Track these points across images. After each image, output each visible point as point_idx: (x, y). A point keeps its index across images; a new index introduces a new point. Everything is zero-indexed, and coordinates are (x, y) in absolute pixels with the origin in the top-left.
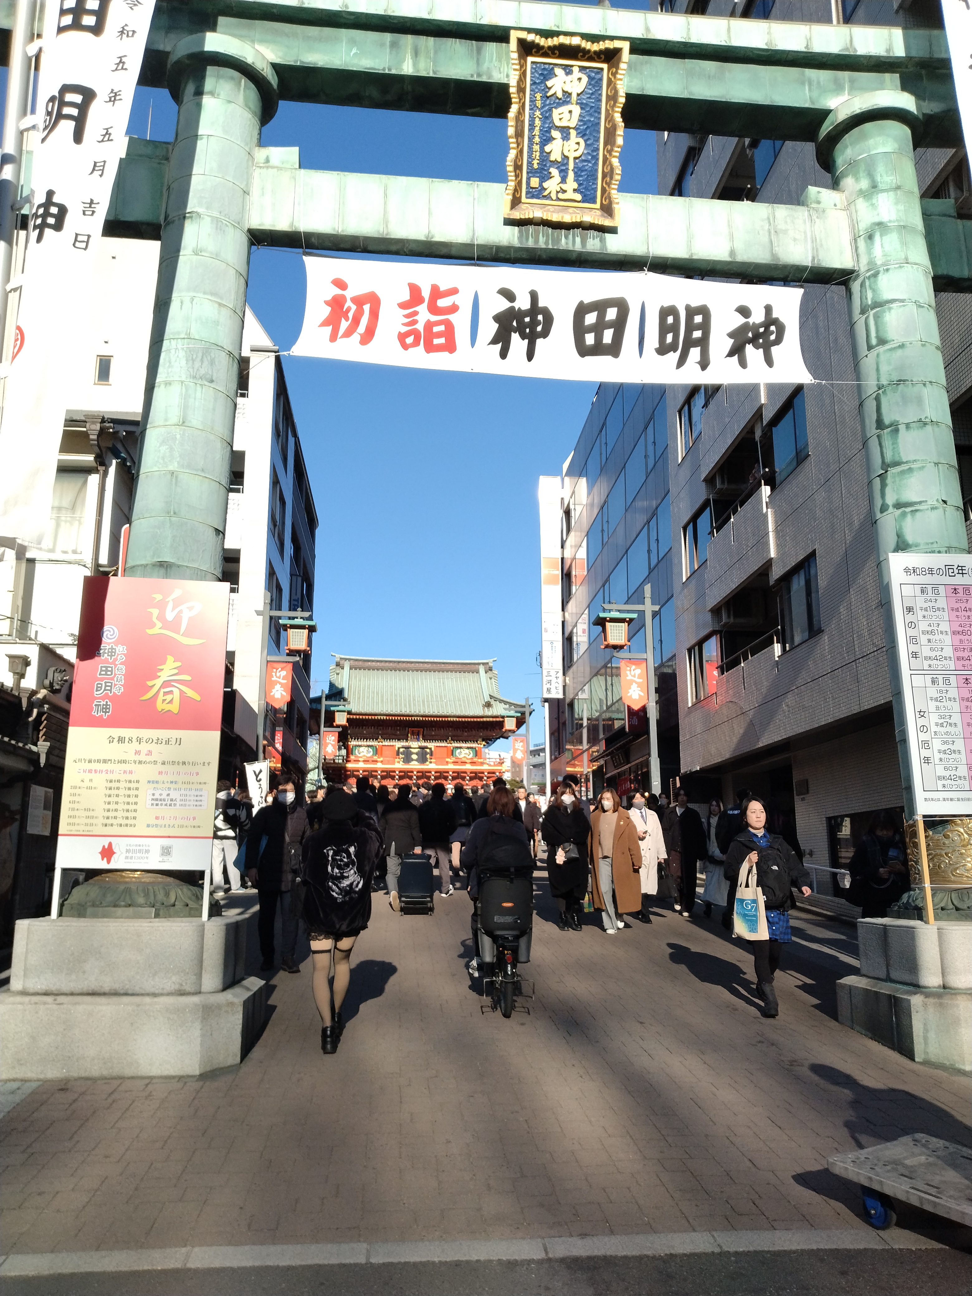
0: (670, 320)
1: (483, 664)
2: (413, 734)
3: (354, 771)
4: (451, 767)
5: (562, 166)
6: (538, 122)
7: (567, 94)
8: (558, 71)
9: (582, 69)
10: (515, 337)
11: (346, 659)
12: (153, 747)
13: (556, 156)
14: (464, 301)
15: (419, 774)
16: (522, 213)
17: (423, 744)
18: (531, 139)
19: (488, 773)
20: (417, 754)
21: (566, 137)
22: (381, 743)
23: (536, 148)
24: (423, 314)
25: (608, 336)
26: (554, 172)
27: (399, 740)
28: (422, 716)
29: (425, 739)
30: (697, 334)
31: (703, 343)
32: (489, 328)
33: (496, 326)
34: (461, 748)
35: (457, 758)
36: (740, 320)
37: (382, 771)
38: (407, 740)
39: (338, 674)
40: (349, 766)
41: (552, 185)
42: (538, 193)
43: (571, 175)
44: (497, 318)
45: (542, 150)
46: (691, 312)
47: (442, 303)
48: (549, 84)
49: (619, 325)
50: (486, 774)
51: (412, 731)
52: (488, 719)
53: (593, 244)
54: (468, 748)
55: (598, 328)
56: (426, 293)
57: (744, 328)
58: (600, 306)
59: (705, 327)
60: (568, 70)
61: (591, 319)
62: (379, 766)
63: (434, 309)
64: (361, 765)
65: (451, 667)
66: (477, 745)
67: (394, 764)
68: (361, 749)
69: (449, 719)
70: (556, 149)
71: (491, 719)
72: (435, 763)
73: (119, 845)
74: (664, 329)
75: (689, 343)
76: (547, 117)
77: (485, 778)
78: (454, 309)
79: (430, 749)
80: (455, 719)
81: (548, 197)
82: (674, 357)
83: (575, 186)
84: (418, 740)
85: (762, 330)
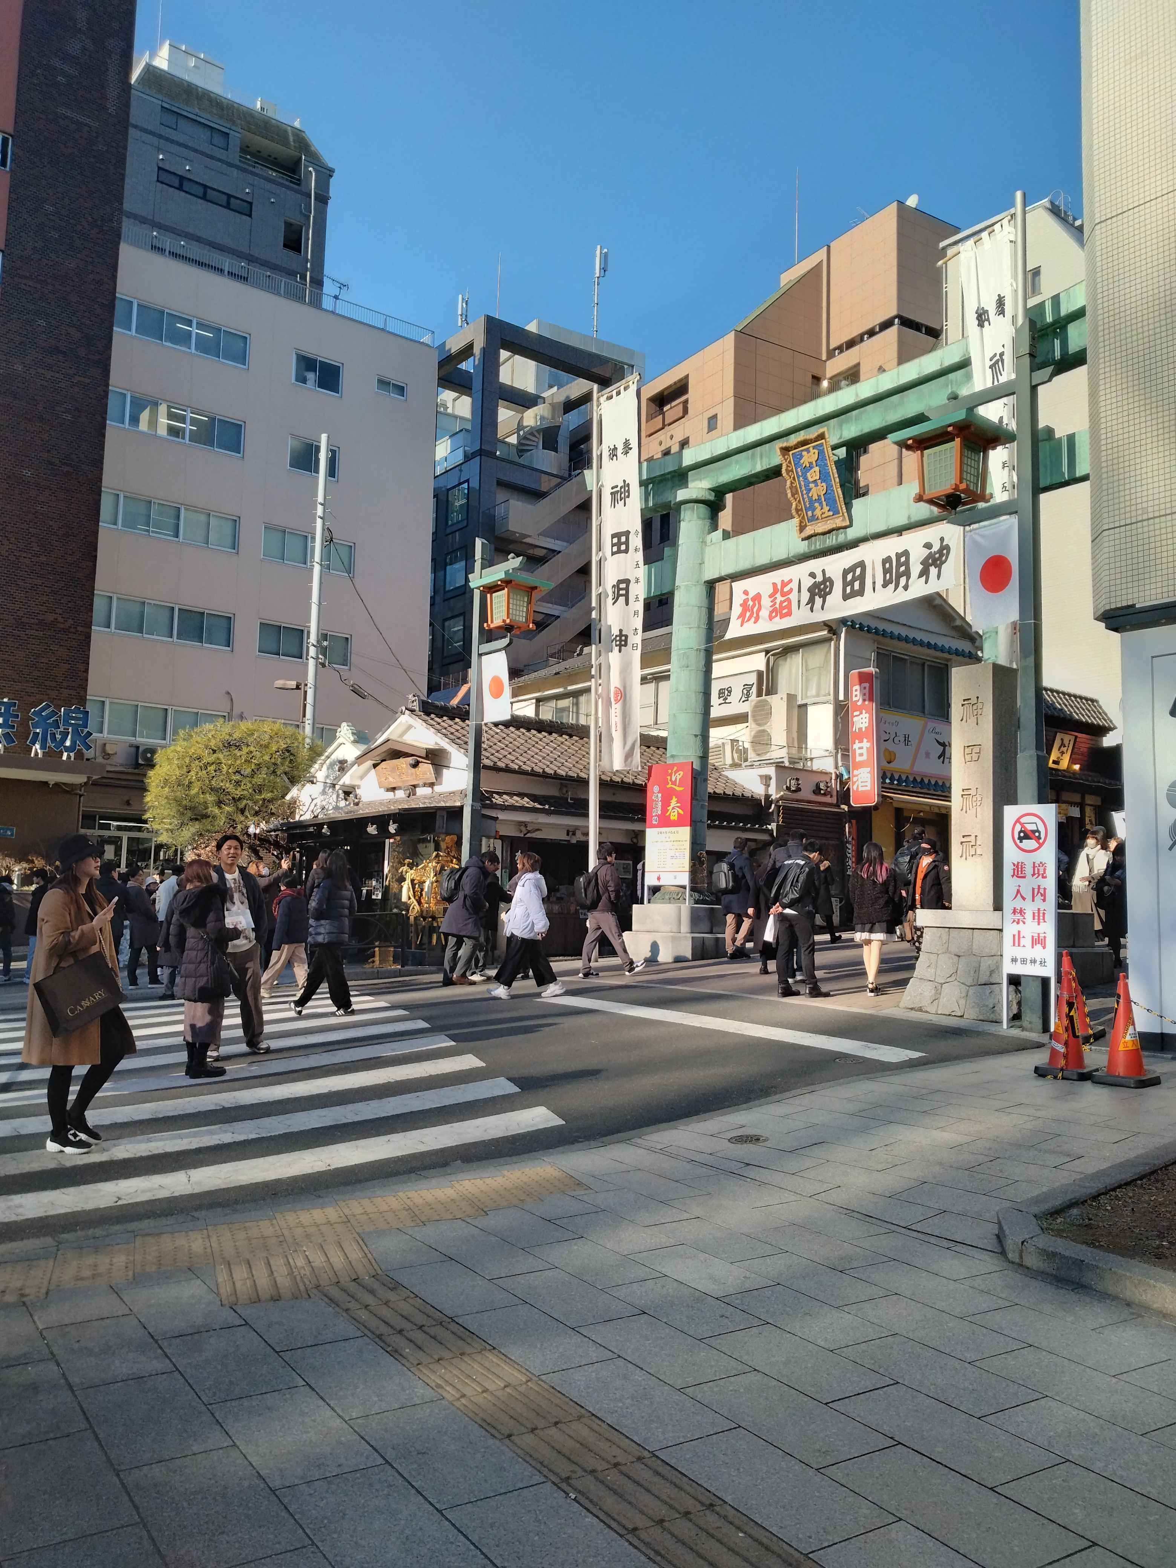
0: (887, 565)
5: (819, 500)
6: (802, 483)
7: (811, 463)
8: (804, 453)
9: (814, 448)
10: (817, 597)
12: (670, 835)
13: (815, 497)
14: (794, 585)
16: (809, 531)
18: (802, 492)
21: (817, 485)
23: (805, 496)
24: (779, 598)
25: (857, 585)
26: (817, 505)
30: (903, 569)
31: (907, 574)
32: (805, 596)
33: (809, 594)
36: (926, 552)
41: (818, 512)
42: (814, 519)
43: (824, 503)
44: (809, 590)
45: (808, 497)
46: (898, 556)
47: (786, 589)
48: (802, 461)
49: (862, 578)
53: (841, 538)
55: (852, 583)
56: (779, 587)
57: (930, 556)
58: (852, 569)
59: (907, 563)
60: (808, 450)
61: (850, 577)
63: (783, 594)
70: (814, 494)
73: (662, 875)
74: (885, 571)
75: (899, 576)
76: (806, 479)
78: (791, 590)
81: (818, 519)
82: (892, 586)
83: (828, 508)
85: (937, 556)
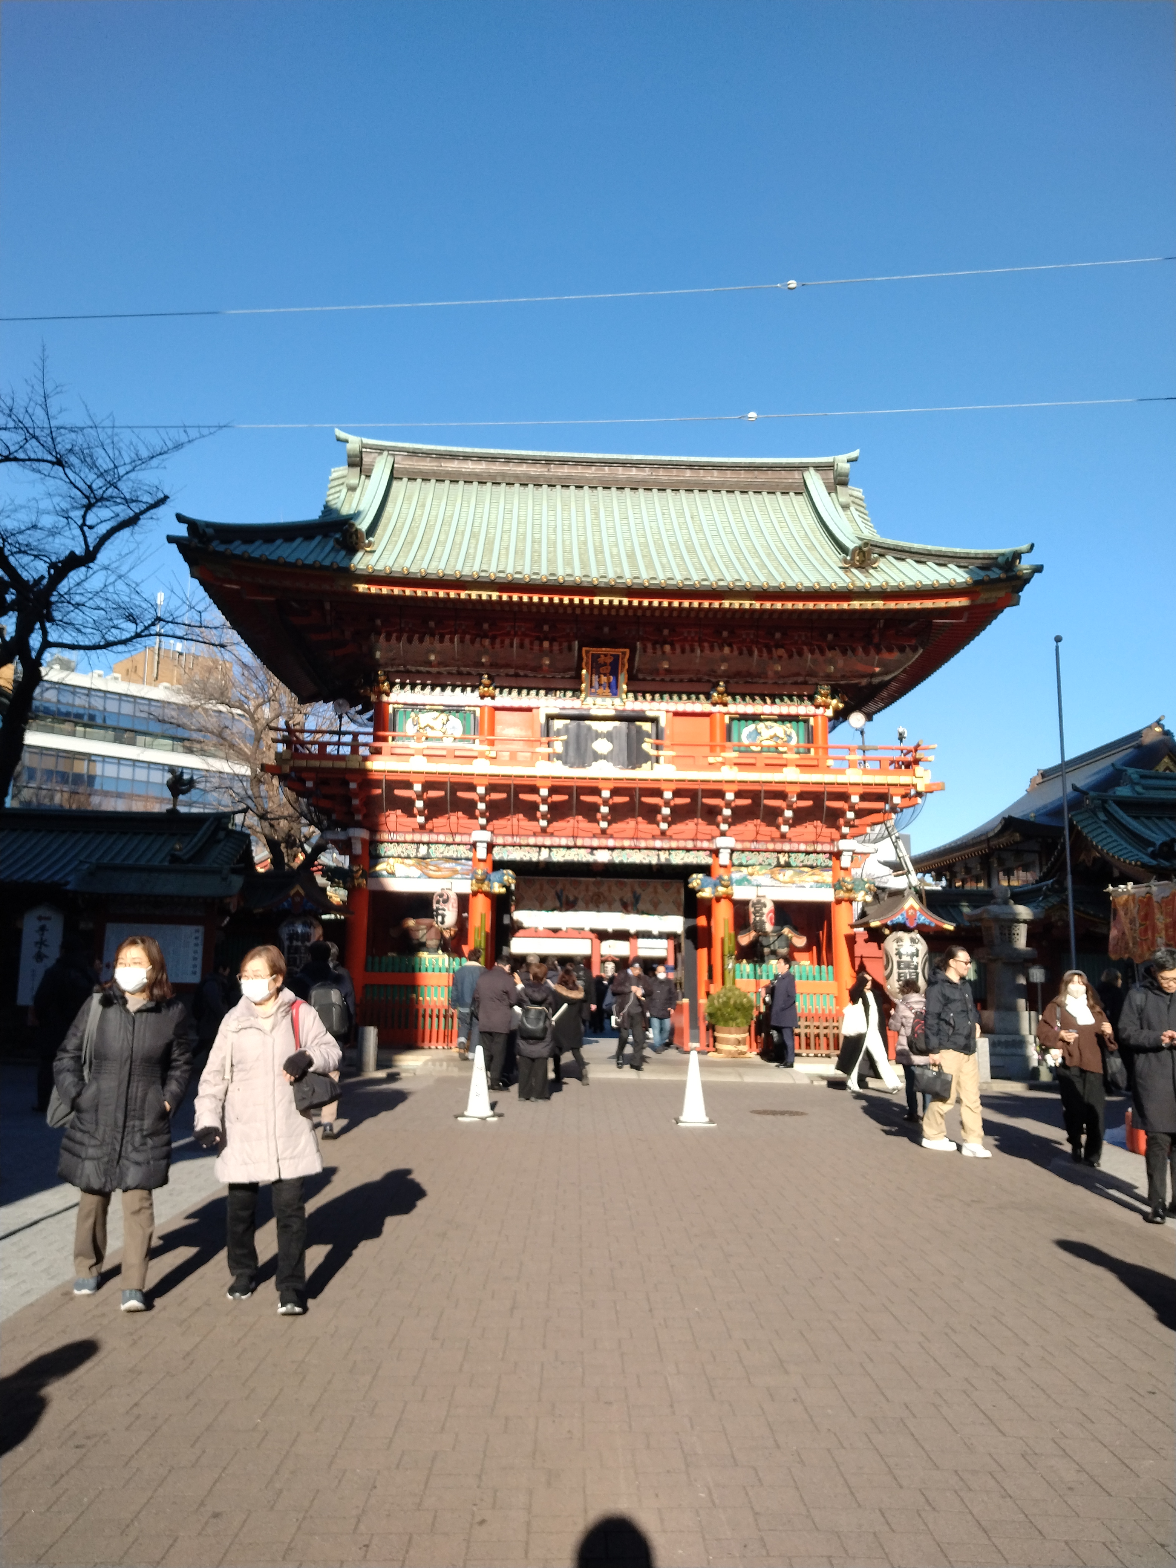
1: (818, 467)
2: (596, 668)
3: (393, 785)
4: (729, 773)
11: (380, 450)
15: (618, 800)
17: (631, 704)
19: (864, 797)
20: (609, 736)
22: (488, 701)
27: (549, 691)
28: (630, 591)
29: (638, 688)
34: (755, 718)
35: (747, 750)
37: (492, 788)
38: (576, 691)
39: (352, 489)
40: (378, 765)
50: (855, 799)
51: (595, 657)
52: (868, 605)
54: (783, 719)
62: (481, 767)
64: (418, 765)
65: (715, 476)
66: (811, 710)
67: (531, 763)
68: (425, 718)
69: (726, 604)
71: (879, 604)
72: (672, 760)
77: (850, 815)
79: (654, 720)
80: (747, 604)
84: (614, 691)
